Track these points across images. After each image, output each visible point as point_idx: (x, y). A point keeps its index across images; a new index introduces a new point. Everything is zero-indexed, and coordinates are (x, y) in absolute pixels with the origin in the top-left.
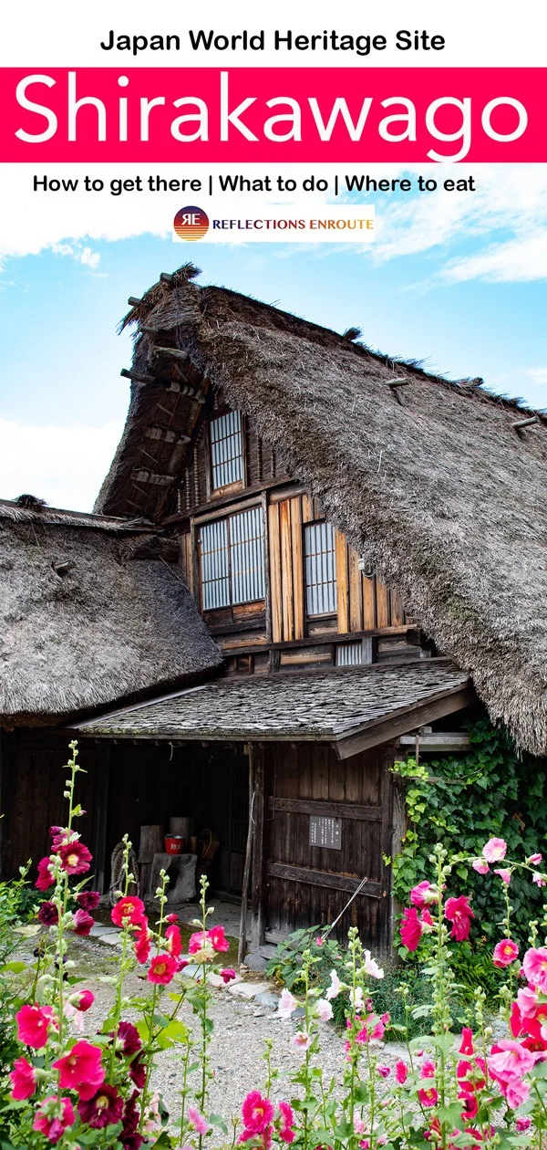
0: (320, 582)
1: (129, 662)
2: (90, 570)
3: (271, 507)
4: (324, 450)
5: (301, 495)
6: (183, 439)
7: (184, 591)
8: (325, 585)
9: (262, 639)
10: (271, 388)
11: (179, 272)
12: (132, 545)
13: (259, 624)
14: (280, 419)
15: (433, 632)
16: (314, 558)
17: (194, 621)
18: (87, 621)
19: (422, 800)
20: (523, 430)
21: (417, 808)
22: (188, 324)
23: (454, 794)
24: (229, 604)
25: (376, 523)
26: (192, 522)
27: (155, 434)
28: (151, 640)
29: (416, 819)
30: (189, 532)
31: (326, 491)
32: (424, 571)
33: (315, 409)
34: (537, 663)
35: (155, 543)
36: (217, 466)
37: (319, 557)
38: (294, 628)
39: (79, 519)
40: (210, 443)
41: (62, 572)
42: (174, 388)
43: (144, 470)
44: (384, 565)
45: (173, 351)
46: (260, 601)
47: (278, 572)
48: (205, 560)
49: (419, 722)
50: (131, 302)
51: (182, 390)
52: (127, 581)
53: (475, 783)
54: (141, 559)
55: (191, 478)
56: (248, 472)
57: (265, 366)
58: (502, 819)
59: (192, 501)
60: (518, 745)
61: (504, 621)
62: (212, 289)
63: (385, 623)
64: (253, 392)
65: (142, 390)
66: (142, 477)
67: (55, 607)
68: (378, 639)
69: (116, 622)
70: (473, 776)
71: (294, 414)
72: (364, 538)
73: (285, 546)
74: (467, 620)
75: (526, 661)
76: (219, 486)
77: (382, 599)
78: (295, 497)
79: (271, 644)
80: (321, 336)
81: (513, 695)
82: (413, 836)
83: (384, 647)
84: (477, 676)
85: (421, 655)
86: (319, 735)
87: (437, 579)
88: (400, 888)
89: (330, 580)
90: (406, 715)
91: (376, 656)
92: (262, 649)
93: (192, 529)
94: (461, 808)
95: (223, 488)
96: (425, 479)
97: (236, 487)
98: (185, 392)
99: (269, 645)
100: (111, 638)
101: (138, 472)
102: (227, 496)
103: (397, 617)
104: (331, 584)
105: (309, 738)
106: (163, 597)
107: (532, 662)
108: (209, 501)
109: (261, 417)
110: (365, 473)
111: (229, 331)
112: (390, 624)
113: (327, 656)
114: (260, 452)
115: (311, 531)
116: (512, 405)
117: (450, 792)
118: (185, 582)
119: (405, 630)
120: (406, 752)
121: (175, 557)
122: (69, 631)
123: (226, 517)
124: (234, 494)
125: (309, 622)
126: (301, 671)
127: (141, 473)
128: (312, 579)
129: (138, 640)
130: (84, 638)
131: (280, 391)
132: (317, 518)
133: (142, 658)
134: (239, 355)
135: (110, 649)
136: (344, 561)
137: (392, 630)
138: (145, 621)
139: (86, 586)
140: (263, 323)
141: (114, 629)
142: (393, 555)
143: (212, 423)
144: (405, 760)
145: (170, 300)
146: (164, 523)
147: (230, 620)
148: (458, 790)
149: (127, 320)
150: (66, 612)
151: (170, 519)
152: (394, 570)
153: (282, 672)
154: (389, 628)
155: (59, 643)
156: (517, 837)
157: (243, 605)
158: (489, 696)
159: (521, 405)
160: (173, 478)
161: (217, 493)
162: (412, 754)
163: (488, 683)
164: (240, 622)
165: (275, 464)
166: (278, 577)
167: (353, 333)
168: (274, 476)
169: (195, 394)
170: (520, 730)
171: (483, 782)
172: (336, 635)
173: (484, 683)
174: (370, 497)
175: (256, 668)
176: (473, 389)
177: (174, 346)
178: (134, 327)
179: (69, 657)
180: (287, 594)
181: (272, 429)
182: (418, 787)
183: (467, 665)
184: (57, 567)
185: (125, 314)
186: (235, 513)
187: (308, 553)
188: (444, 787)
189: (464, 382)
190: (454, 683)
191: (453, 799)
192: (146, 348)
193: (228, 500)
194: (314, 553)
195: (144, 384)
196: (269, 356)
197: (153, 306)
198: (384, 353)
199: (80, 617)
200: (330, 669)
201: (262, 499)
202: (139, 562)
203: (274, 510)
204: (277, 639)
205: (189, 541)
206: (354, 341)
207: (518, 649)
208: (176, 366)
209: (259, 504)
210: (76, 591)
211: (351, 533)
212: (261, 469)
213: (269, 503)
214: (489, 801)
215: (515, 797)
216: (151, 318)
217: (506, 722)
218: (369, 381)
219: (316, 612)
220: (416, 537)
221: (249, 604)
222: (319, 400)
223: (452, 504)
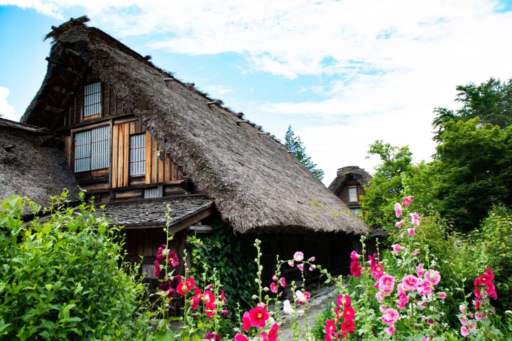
0: (137, 161)
1: (42, 195)
2: (22, 150)
3: (114, 127)
4: (147, 103)
5: (130, 122)
6: (70, 93)
7: (65, 163)
8: (139, 163)
9: (106, 186)
10: (122, 74)
11: (80, 18)
12: (42, 140)
13: (106, 179)
14: (126, 87)
15: (197, 182)
16: (134, 150)
17: (71, 177)
18: (20, 174)
19: (198, 254)
20: (210, 106)
21: (197, 257)
22: (82, 41)
23: (209, 252)
24: (89, 170)
25: (171, 135)
26: (72, 131)
27: (57, 89)
28: (51, 185)
29: (195, 262)
30: (70, 135)
31: (148, 120)
32: (193, 156)
33: (141, 85)
34: (240, 196)
35: (53, 139)
36: (86, 106)
37: (137, 150)
38: (123, 181)
39: (16, 125)
40: (84, 96)
41: (8, 150)
42: (70, 69)
43: (49, 105)
44: (175, 153)
45: (75, 52)
46: (106, 169)
47: (116, 156)
48: (77, 149)
49: (196, 220)
50: (53, 28)
51: (73, 70)
52: (39, 156)
53: (216, 246)
54: (46, 147)
55: (73, 111)
56: (103, 110)
57: (119, 64)
58: (225, 261)
59: (72, 122)
60: (234, 229)
61: (226, 178)
62: (94, 28)
63: (168, 179)
64: (113, 74)
65: (54, 68)
66: (48, 108)
67: (4, 167)
68: (165, 186)
69: (34, 175)
70: (215, 244)
71: (133, 86)
72: (166, 141)
73: (121, 144)
74: (212, 178)
75: (236, 195)
76: (87, 115)
77: (167, 169)
78: (126, 123)
79: (111, 189)
80: (137, 56)
81: (232, 209)
82: (194, 270)
83: (168, 190)
84: (217, 201)
85: (186, 193)
86: (159, 225)
87: (199, 160)
88: (189, 293)
89: (142, 160)
90: (192, 216)
91: (164, 194)
92: (106, 191)
93: (72, 135)
94: (210, 257)
95: (90, 116)
96: (186, 120)
97: (96, 116)
98: (74, 72)
99: (109, 189)
100: (32, 183)
101: (46, 105)
102: (92, 120)
103: (174, 177)
104: (142, 162)
105: (153, 227)
106: (56, 165)
107: (238, 195)
108: (81, 122)
109: (117, 86)
110: (165, 114)
111: (102, 47)
112: (171, 180)
113: (140, 194)
114: (110, 102)
115: (133, 138)
116: (204, 95)
117: (207, 250)
118: (66, 159)
119: (180, 182)
120: (191, 233)
121: (62, 146)
122: (11, 178)
123: (90, 130)
124: (95, 119)
125: (131, 178)
126: (126, 200)
127: (48, 106)
128: (133, 159)
129: (45, 185)
130: (19, 183)
131: (126, 76)
132: (137, 132)
133: (48, 193)
134: (107, 58)
135: (32, 188)
136: (149, 152)
137: (172, 182)
138: (48, 176)
139: (20, 157)
140: (114, 47)
141: (34, 179)
142: (179, 149)
143: (85, 87)
144: (191, 236)
145: (73, 30)
146: (56, 131)
147: (90, 177)
148: (210, 249)
149: (48, 36)
150: (10, 169)
151: (60, 129)
152: (180, 155)
153: (116, 201)
154: (171, 182)
155: (6, 184)
156: (230, 269)
157: (97, 170)
158: (222, 209)
159: (207, 96)
160: (62, 110)
161: (86, 119)
162: (194, 234)
163: (222, 204)
164: (95, 178)
165: (117, 108)
166: (116, 158)
167: (148, 57)
168: (116, 112)
169: (78, 73)
170: (236, 223)
171: (219, 246)
172: (144, 185)
173: (220, 204)
174: (168, 124)
175: (102, 200)
176: (191, 87)
177: (74, 50)
178: (51, 39)
179: (12, 191)
180: (120, 166)
181: (122, 91)
182: (196, 248)
183: (213, 196)
184: (5, 147)
185: (48, 33)
186: (95, 128)
187: (132, 148)
188: (206, 248)
189: (188, 84)
190: (207, 204)
191: (208, 253)
192: (58, 49)
193: (92, 122)
194: (134, 148)
195: (55, 65)
196: (121, 61)
197: (63, 31)
198: (160, 68)
199: (17, 172)
200: (141, 200)
201: (110, 122)
202: (44, 148)
203: (116, 129)
204: (114, 186)
205: (69, 140)
206: (149, 61)
207: (232, 190)
208: (71, 59)
209: (108, 125)
210: (15, 159)
211: (160, 139)
212: (110, 109)
213: (113, 125)
214: (221, 254)
215: (230, 252)
216: (61, 37)
217: (230, 220)
218: (157, 77)
219: (134, 174)
220: (189, 142)
221: (100, 170)
222: (142, 81)
223: (197, 131)
